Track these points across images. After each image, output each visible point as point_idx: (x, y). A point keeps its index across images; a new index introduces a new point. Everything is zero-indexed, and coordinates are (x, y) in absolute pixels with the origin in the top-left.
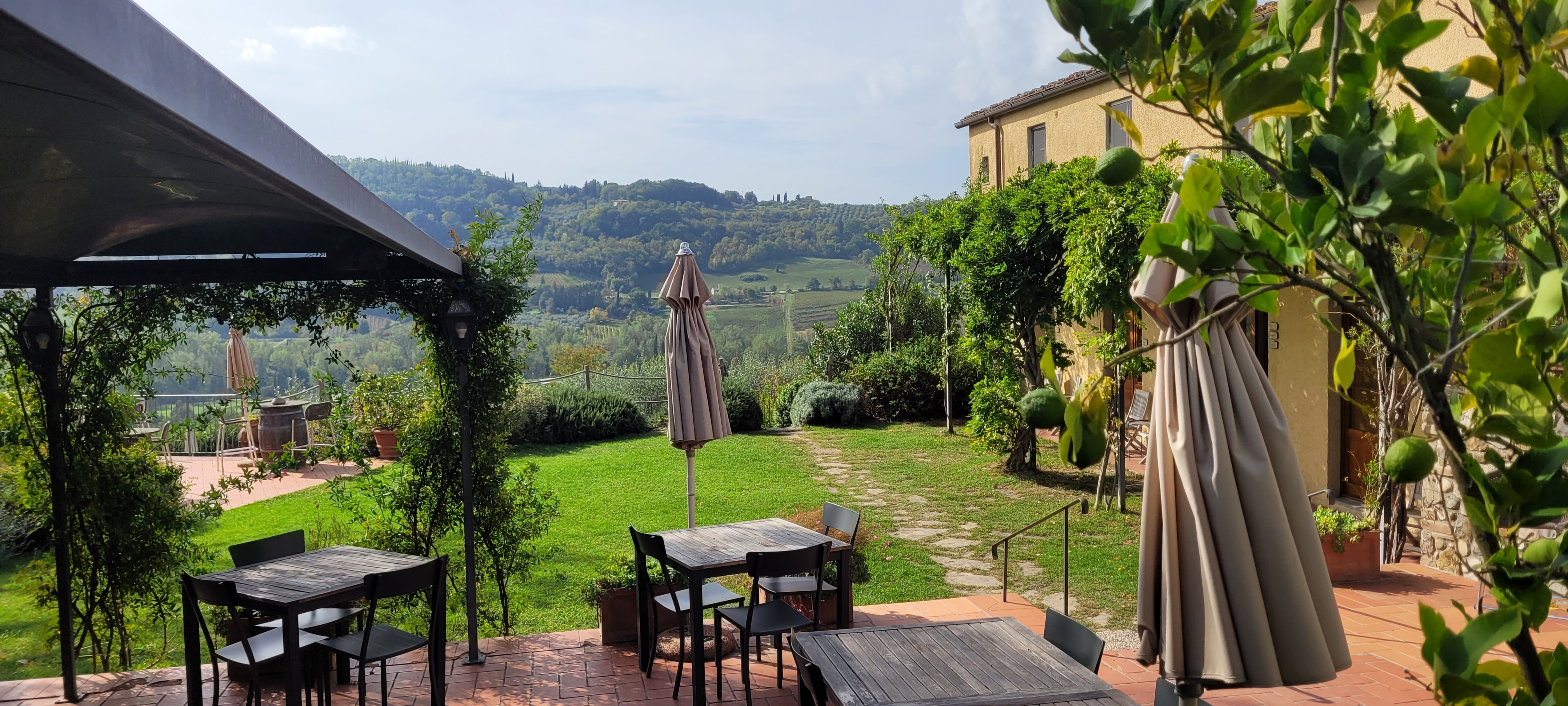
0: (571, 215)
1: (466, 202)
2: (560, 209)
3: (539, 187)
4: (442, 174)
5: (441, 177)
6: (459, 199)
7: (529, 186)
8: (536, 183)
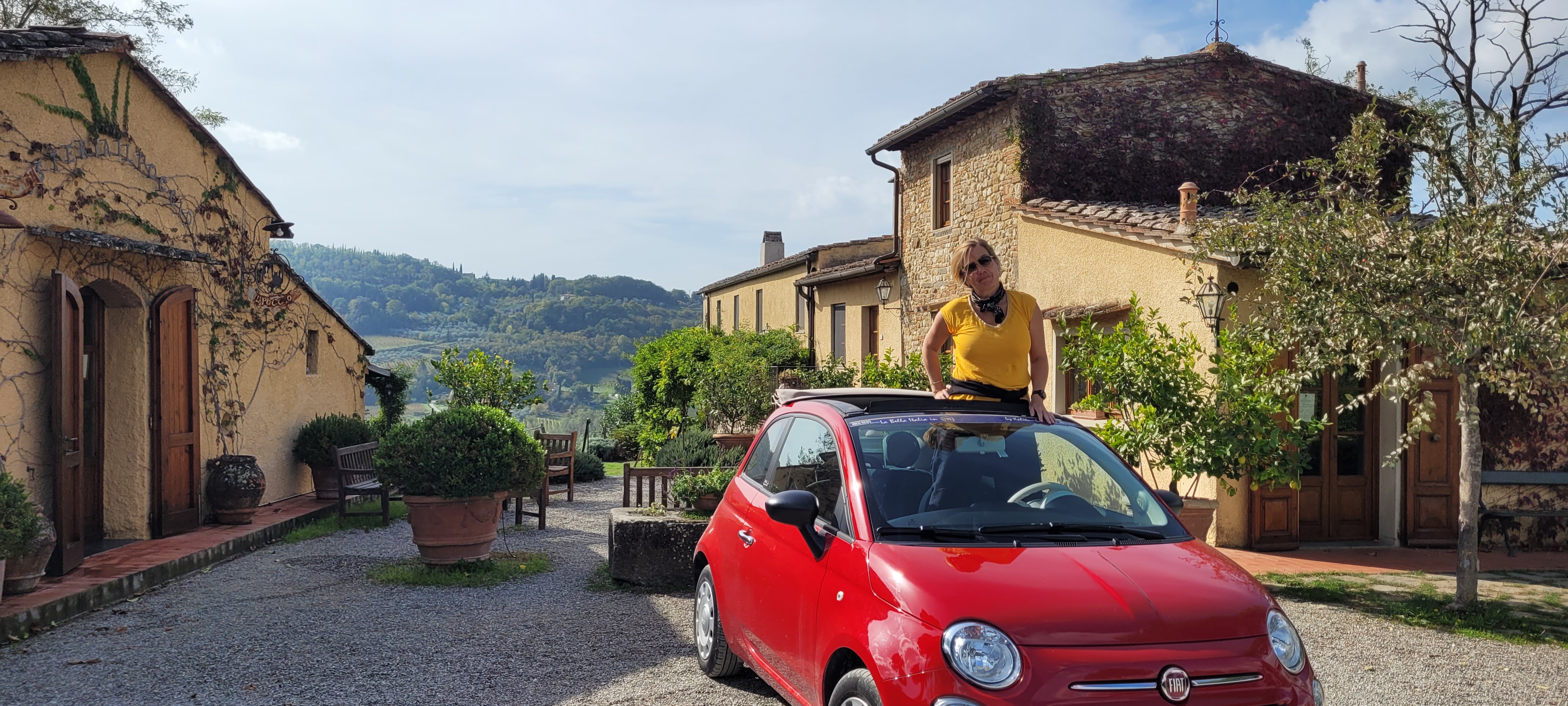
0: (518, 307)
1: (411, 290)
2: (507, 301)
3: (487, 279)
4: (389, 262)
5: (388, 266)
6: (405, 288)
7: (477, 277)
8: (484, 275)
